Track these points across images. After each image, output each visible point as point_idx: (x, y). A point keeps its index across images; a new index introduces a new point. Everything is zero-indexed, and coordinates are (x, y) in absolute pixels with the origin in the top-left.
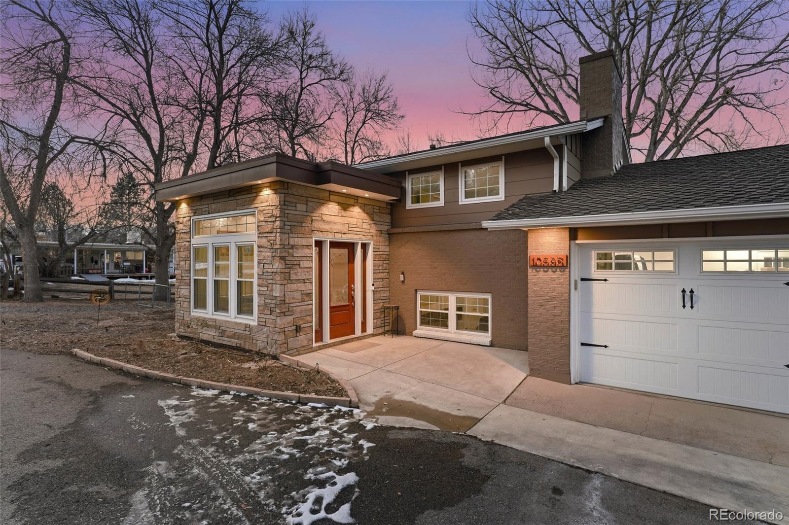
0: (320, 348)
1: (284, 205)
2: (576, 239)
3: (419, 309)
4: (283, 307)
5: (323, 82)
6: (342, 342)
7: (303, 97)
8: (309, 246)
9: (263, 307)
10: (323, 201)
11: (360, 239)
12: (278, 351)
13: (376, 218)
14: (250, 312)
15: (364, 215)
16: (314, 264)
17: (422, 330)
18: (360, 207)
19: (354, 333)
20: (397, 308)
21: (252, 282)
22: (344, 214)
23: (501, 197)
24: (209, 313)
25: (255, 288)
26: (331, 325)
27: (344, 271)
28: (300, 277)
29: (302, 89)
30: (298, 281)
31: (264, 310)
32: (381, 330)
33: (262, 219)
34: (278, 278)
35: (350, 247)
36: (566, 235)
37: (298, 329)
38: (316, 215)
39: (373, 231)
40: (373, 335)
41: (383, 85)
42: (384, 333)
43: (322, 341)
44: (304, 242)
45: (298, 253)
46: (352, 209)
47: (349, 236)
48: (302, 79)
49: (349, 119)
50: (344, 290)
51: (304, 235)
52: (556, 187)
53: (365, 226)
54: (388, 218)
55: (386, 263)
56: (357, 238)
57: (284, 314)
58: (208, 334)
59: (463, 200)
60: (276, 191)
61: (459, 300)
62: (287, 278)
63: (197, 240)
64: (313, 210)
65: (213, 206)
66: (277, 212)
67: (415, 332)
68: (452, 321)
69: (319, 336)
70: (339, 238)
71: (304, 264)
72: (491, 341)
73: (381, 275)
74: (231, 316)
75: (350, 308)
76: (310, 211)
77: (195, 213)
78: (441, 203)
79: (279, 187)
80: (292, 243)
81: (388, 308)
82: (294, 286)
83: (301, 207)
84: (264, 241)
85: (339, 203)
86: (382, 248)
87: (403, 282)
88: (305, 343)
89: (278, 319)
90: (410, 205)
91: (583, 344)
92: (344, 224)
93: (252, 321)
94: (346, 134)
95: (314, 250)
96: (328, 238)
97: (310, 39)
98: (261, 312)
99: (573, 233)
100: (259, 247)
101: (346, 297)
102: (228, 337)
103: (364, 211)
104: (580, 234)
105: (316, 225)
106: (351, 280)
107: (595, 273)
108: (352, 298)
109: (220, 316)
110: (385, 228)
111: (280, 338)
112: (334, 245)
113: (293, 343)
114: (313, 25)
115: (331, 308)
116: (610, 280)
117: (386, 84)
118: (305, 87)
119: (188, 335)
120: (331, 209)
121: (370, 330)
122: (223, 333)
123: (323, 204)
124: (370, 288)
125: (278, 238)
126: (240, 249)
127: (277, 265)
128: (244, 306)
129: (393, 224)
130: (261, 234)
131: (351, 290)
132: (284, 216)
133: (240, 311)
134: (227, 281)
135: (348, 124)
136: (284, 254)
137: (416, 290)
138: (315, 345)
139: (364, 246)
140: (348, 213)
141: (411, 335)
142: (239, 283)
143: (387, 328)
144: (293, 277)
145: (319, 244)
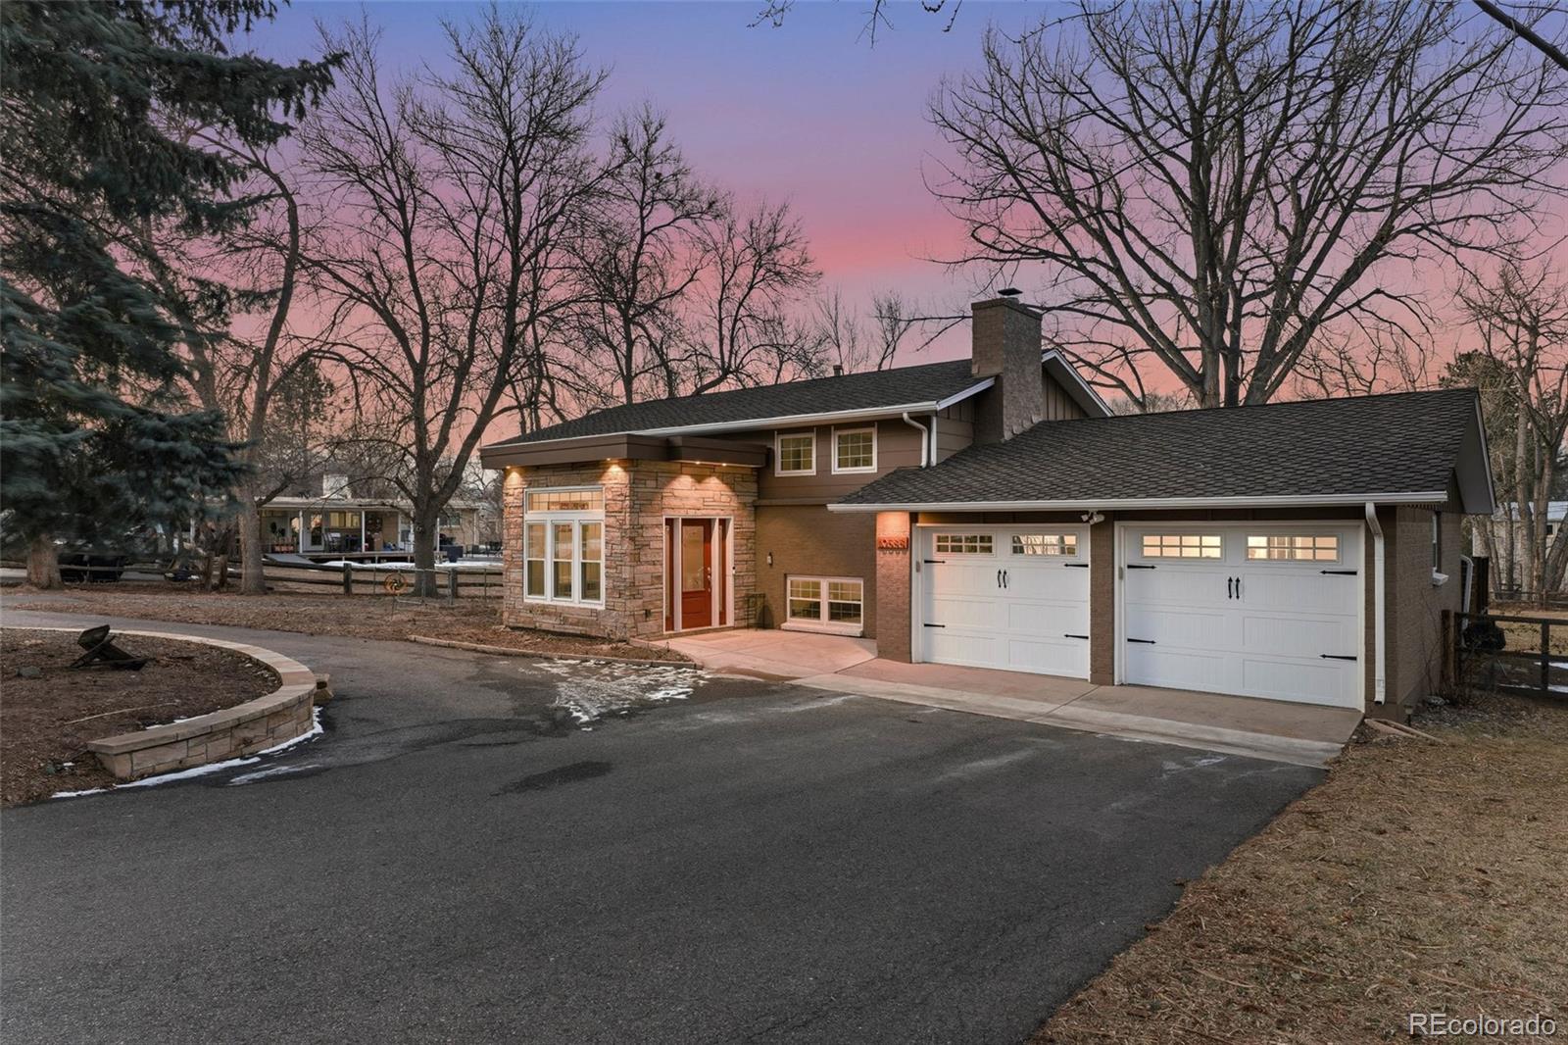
0: (671, 637)
1: (634, 483)
2: (917, 521)
3: (789, 598)
4: (633, 589)
5: (679, 223)
6: (696, 633)
7: (646, 248)
8: (659, 526)
9: (610, 591)
10: (673, 476)
11: (718, 515)
12: (628, 635)
13: (738, 488)
14: (597, 597)
15: (723, 487)
16: (665, 545)
17: (792, 623)
18: (718, 478)
19: (710, 624)
20: (764, 596)
21: (598, 564)
22: (698, 486)
23: (873, 469)
24: (548, 598)
25: (603, 571)
26: (683, 613)
27: (700, 551)
28: (649, 559)
29: (644, 236)
30: (647, 562)
31: (612, 593)
32: (744, 623)
33: (610, 497)
34: (627, 558)
35: (706, 524)
36: (906, 517)
37: (648, 613)
38: (666, 492)
39: (734, 504)
40: (734, 628)
41: (782, 224)
42: (748, 627)
43: (673, 629)
44: (654, 521)
45: (648, 533)
46: (707, 480)
47: (704, 512)
48: (642, 218)
49: (727, 277)
50: (699, 574)
51: (653, 514)
52: (924, 463)
53: (724, 498)
54: (754, 487)
55: (751, 542)
56: (715, 514)
57: (633, 597)
58: (548, 623)
59: (836, 470)
60: (626, 470)
61: (833, 587)
62: (636, 559)
63: (530, 516)
64: (665, 485)
65: (553, 479)
66: (627, 491)
67: (784, 625)
68: (825, 610)
69: (670, 625)
70: (692, 514)
71: (654, 544)
72: (863, 632)
73: (746, 557)
74: (576, 600)
75: (706, 595)
76: (661, 487)
77: (530, 485)
78: (813, 472)
79: (630, 463)
80: (641, 522)
81: (753, 596)
82: (643, 568)
83: (651, 484)
84: (612, 520)
85: (692, 476)
86: (745, 524)
87: (771, 565)
88: (655, 629)
89: (628, 602)
90: (779, 473)
91: (926, 625)
92: (697, 499)
93: (599, 605)
94: (720, 303)
95: (665, 529)
96: (679, 515)
97: (656, 149)
98: (608, 595)
99: (914, 517)
100: (607, 526)
101: (701, 583)
102: (571, 624)
103: (722, 481)
104: (920, 518)
105: (666, 501)
106: (708, 562)
107: (937, 556)
108: (708, 584)
109: (562, 602)
110: (750, 500)
111: (630, 622)
112: (687, 522)
113: (643, 627)
114: (661, 126)
115: (683, 593)
116: (947, 562)
117: (787, 221)
118: (650, 233)
119: (520, 625)
120: (684, 484)
121: (730, 621)
122: (565, 620)
123: (674, 478)
124: (730, 572)
125: (628, 518)
126: (585, 528)
127: (627, 546)
128: (590, 589)
129: (760, 494)
130: (608, 513)
131: (707, 574)
132: (633, 493)
133: (585, 596)
134: (569, 563)
135: (724, 286)
136: (633, 535)
137: (785, 576)
138: (665, 633)
139: (723, 523)
140: (703, 486)
141: (780, 629)
142: (584, 565)
143: (752, 621)
144: (643, 559)
145: (670, 522)
